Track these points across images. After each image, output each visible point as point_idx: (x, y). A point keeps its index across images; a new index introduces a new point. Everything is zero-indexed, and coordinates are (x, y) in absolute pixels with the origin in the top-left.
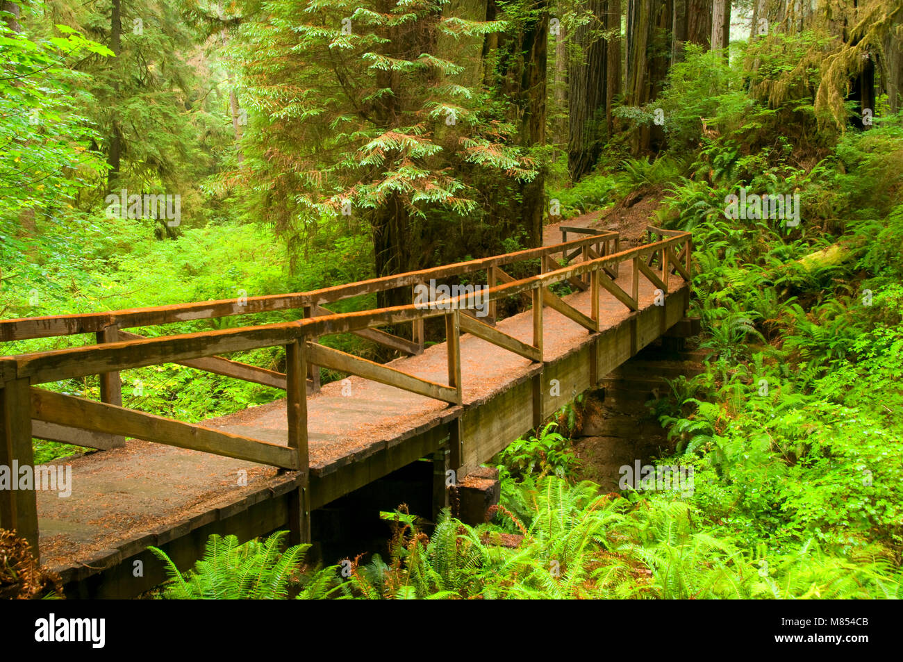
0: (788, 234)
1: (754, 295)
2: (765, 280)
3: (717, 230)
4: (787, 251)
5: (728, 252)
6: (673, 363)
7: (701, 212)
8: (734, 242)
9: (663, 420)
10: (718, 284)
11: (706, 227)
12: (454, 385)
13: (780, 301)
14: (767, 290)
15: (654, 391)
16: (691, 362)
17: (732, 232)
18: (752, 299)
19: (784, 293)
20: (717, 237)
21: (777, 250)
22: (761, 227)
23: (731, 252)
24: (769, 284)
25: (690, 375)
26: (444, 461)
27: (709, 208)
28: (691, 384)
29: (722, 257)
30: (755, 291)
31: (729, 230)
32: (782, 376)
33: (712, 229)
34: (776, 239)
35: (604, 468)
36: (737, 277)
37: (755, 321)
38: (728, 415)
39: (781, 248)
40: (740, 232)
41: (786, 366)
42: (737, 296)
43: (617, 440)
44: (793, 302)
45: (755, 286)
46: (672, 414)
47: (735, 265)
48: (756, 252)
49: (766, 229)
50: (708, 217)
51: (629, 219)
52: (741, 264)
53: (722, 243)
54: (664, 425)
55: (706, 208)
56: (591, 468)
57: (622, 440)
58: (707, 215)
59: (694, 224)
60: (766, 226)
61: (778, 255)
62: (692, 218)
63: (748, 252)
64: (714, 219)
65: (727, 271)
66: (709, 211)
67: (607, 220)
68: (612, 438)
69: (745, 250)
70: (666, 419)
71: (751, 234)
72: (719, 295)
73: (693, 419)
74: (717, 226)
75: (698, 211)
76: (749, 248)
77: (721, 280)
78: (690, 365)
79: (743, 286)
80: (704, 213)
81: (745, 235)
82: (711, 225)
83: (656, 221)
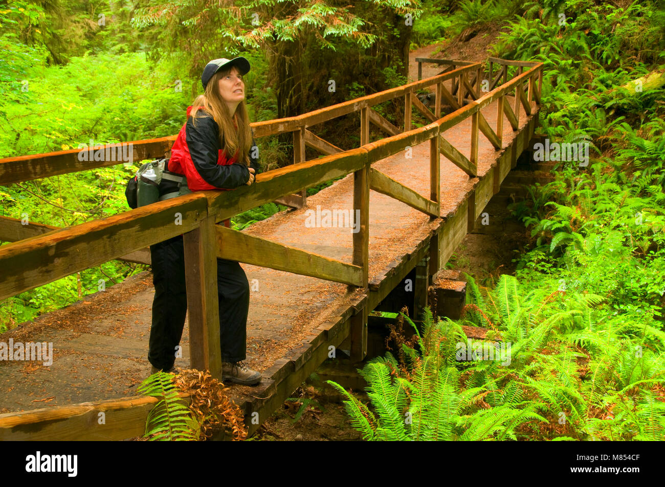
0: (609, 63)
1: (587, 116)
2: (597, 103)
3: (549, 61)
4: (609, 78)
5: (559, 79)
6: (526, 173)
7: (534, 46)
8: (563, 70)
9: (526, 220)
10: (556, 106)
11: (540, 58)
12: (435, 200)
13: (608, 120)
14: (597, 111)
15: (511, 196)
16: (540, 172)
17: (563, 62)
18: (586, 119)
19: (611, 113)
20: (549, 67)
21: (601, 77)
22: (586, 57)
23: (561, 79)
24: (598, 106)
25: (544, 182)
26: (426, 266)
27: (540, 41)
28: (545, 190)
29: (554, 83)
30: (588, 112)
31: (559, 61)
32: (620, 182)
33: (544, 60)
34: (598, 68)
35: (474, 259)
36: (570, 101)
37: (592, 136)
38: (582, 216)
39: (604, 75)
40: (570, 62)
41: (623, 174)
42: (573, 116)
43: (485, 236)
44: (622, 121)
45: (587, 108)
46: (531, 215)
47: (568, 90)
48: (582, 79)
49: (589, 60)
50: (542, 50)
51: (466, 51)
52: (572, 90)
53: (554, 72)
54: (527, 225)
55: (538, 42)
56: (464, 260)
57: (488, 236)
58: (540, 48)
59: (528, 56)
60: (589, 57)
61: (602, 81)
62: (527, 51)
63: (576, 79)
64: (547, 51)
65: (561, 95)
66: (541, 45)
67: (446, 53)
68: (480, 235)
69: (573, 77)
70: (528, 220)
71: (578, 64)
72: (555, 116)
73: (552, 220)
74: (548, 57)
75: (532, 44)
76: (576, 76)
77: (558, 103)
78: (540, 174)
79: (577, 108)
80: (538, 47)
81: (573, 65)
82: (544, 56)
83: (494, 53)
